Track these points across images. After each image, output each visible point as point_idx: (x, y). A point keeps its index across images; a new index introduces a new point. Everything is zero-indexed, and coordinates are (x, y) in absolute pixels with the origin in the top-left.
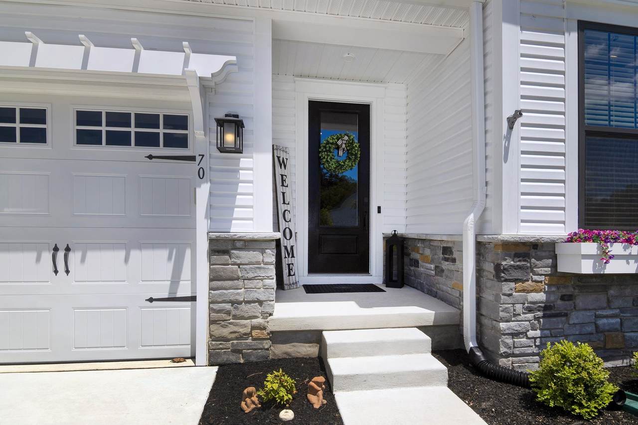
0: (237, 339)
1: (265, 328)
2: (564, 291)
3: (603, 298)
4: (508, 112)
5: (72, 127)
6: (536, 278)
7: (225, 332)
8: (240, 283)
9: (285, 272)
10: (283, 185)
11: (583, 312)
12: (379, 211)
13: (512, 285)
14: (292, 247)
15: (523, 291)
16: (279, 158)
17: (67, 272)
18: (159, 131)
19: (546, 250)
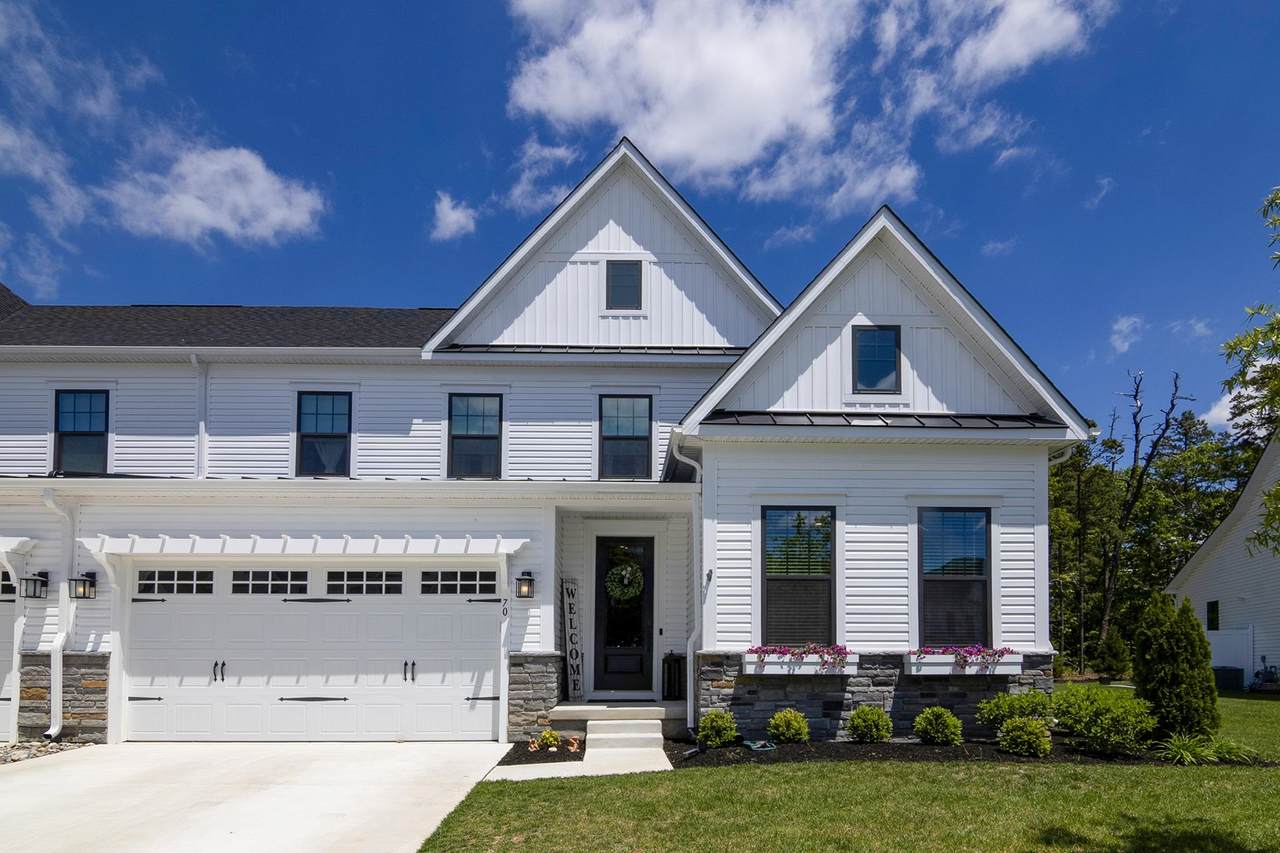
0: (527, 724)
1: (547, 718)
2: (749, 688)
3: (781, 693)
4: (706, 572)
5: (419, 582)
6: (727, 678)
7: (519, 720)
8: (530, 686)
9: (571, 686)
10: (571, 613)
11: (765, 703)
12: (661, 634)
13: (710, 682)
14: (578, 666)
15: (718, 687)
16: (567, 589)
17: (413, 679)
18: (476, 583)
19: (735, 660)
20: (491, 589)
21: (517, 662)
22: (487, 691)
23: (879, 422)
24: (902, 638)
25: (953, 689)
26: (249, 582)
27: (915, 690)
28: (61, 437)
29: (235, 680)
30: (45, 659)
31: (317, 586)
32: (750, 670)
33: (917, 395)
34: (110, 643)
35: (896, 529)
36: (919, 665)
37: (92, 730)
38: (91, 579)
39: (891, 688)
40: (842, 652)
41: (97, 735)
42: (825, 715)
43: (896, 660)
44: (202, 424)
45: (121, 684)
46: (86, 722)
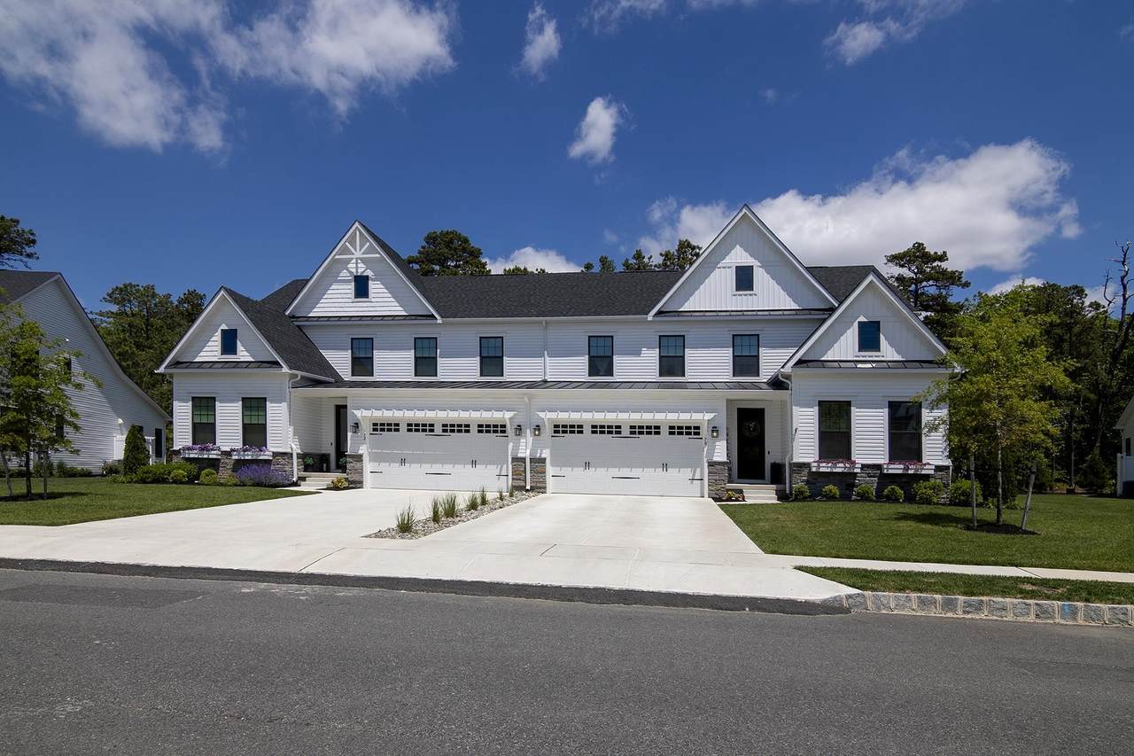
0: (716, 490)
1: (725, 488)
2: (813, 477)
3: (827, 479)
4: (794, 428)
5: (668, 430)
6: (804, 472)
7: (713, 488)
8: (717, 475)
11: (821, 483)
12: (769, 453)
13: (796, 474)
14: (733, 467)
15: (800, 476)
17: (666, 471)
18: (693, 431)
19: (807, 465)
20: (698, 434)
21: (711, 464)
22: (698, 476)
23: (869, 366)
24: (882, 459)
25: (904, 480)
26: (598, 429)
27: (886, 479)
28: (482, 358)
29: (594, 469)
30: (524, 460)
31: (626, 431)
32: (814, 470)
33: (888, 352)
34: (546, 454)
35: (878, 410)
36: (888, 469)
37: (540, 488)
38: (538, 428)
40: (854, 463)
41: (543, 490)
42: (847, 489)
43: (879, 467)
44: (546, 352)
45: (550, 470)
46: (538, 485)
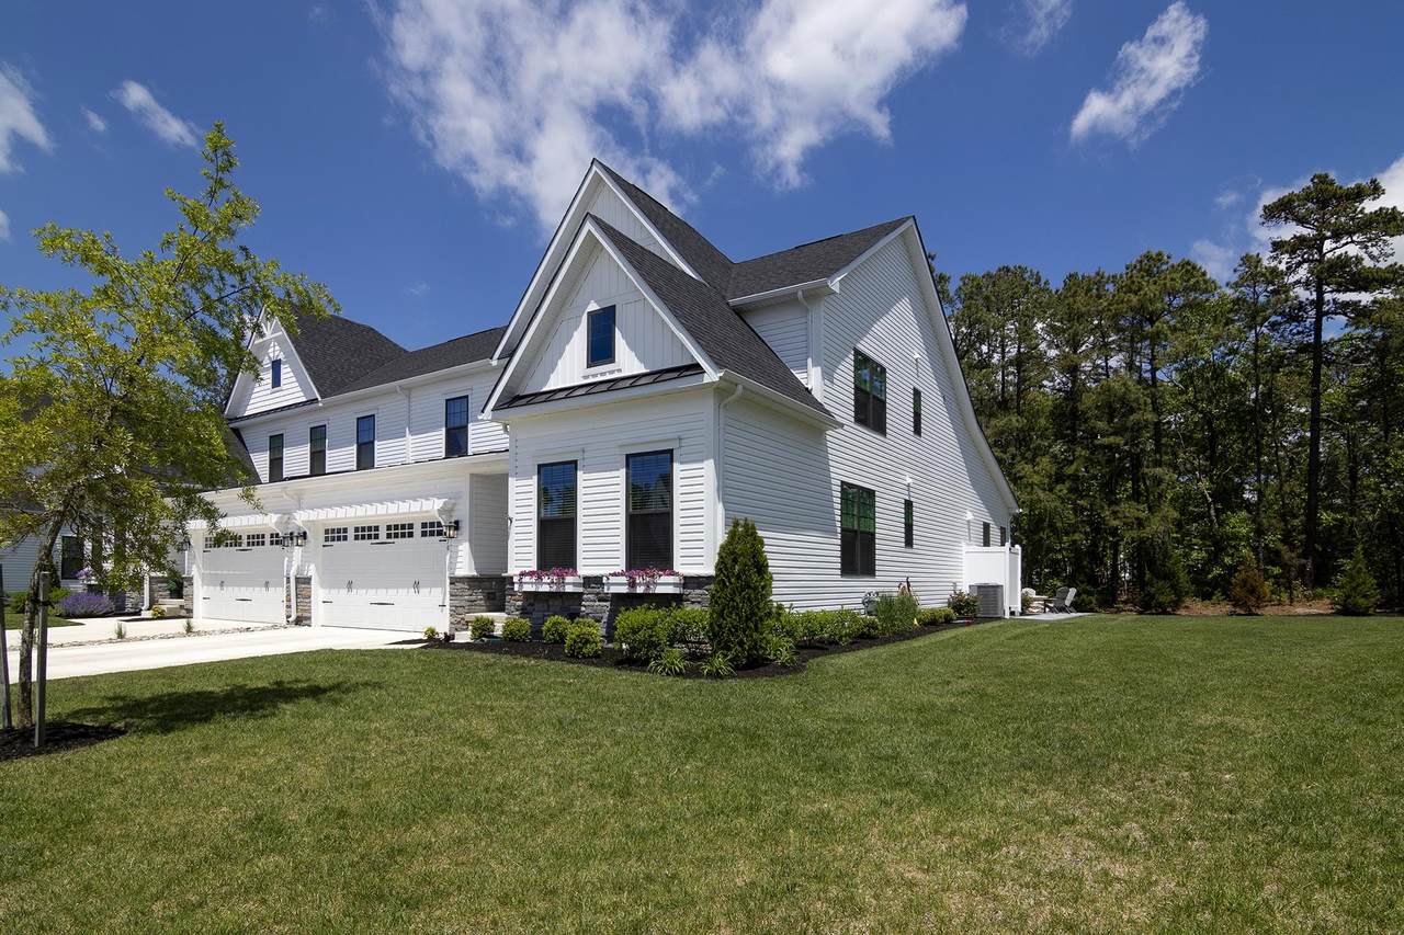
17: (417, 591)
21: (453, 581)
24: (613, 566)
26: (360, 533)
29: (355, 591)
31: (383, 534)
33: (627, 362)
34: (312, 570)
35: (617, 473)
37: (306, 618)
39: (608, 604)
40: (578, 575)
41: (308, 622)
44: (407, 429)
46: (305, 614)
